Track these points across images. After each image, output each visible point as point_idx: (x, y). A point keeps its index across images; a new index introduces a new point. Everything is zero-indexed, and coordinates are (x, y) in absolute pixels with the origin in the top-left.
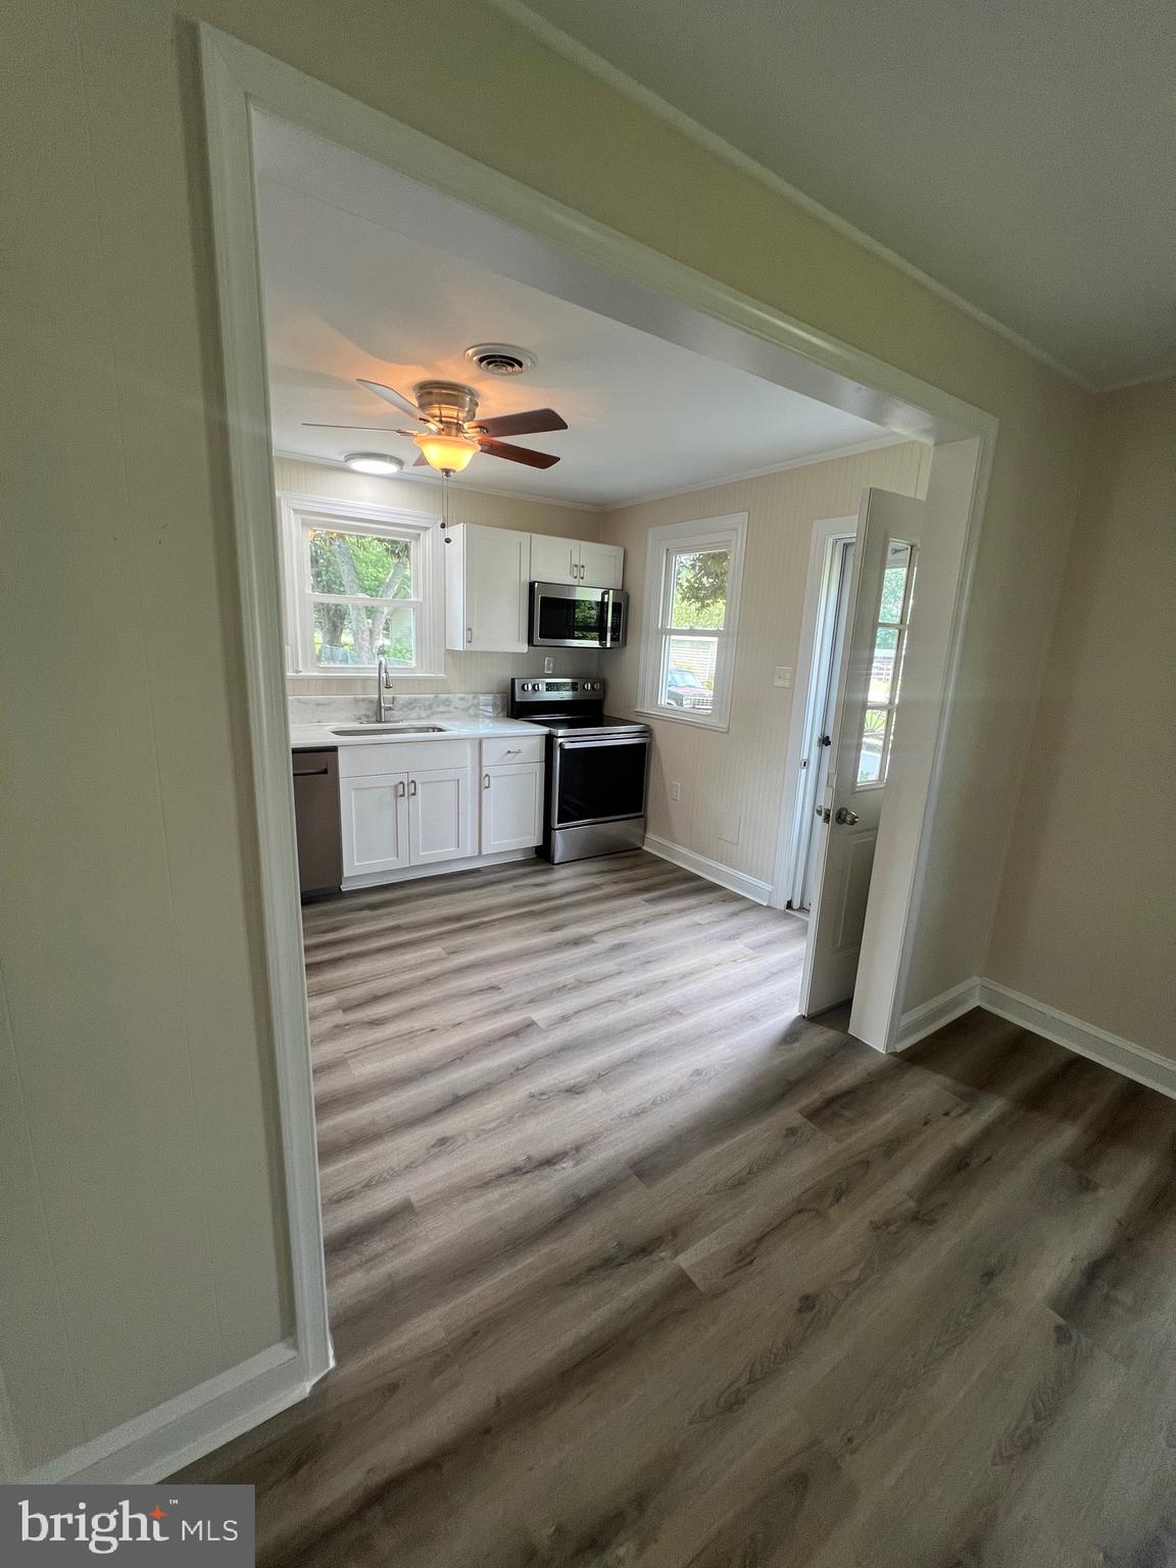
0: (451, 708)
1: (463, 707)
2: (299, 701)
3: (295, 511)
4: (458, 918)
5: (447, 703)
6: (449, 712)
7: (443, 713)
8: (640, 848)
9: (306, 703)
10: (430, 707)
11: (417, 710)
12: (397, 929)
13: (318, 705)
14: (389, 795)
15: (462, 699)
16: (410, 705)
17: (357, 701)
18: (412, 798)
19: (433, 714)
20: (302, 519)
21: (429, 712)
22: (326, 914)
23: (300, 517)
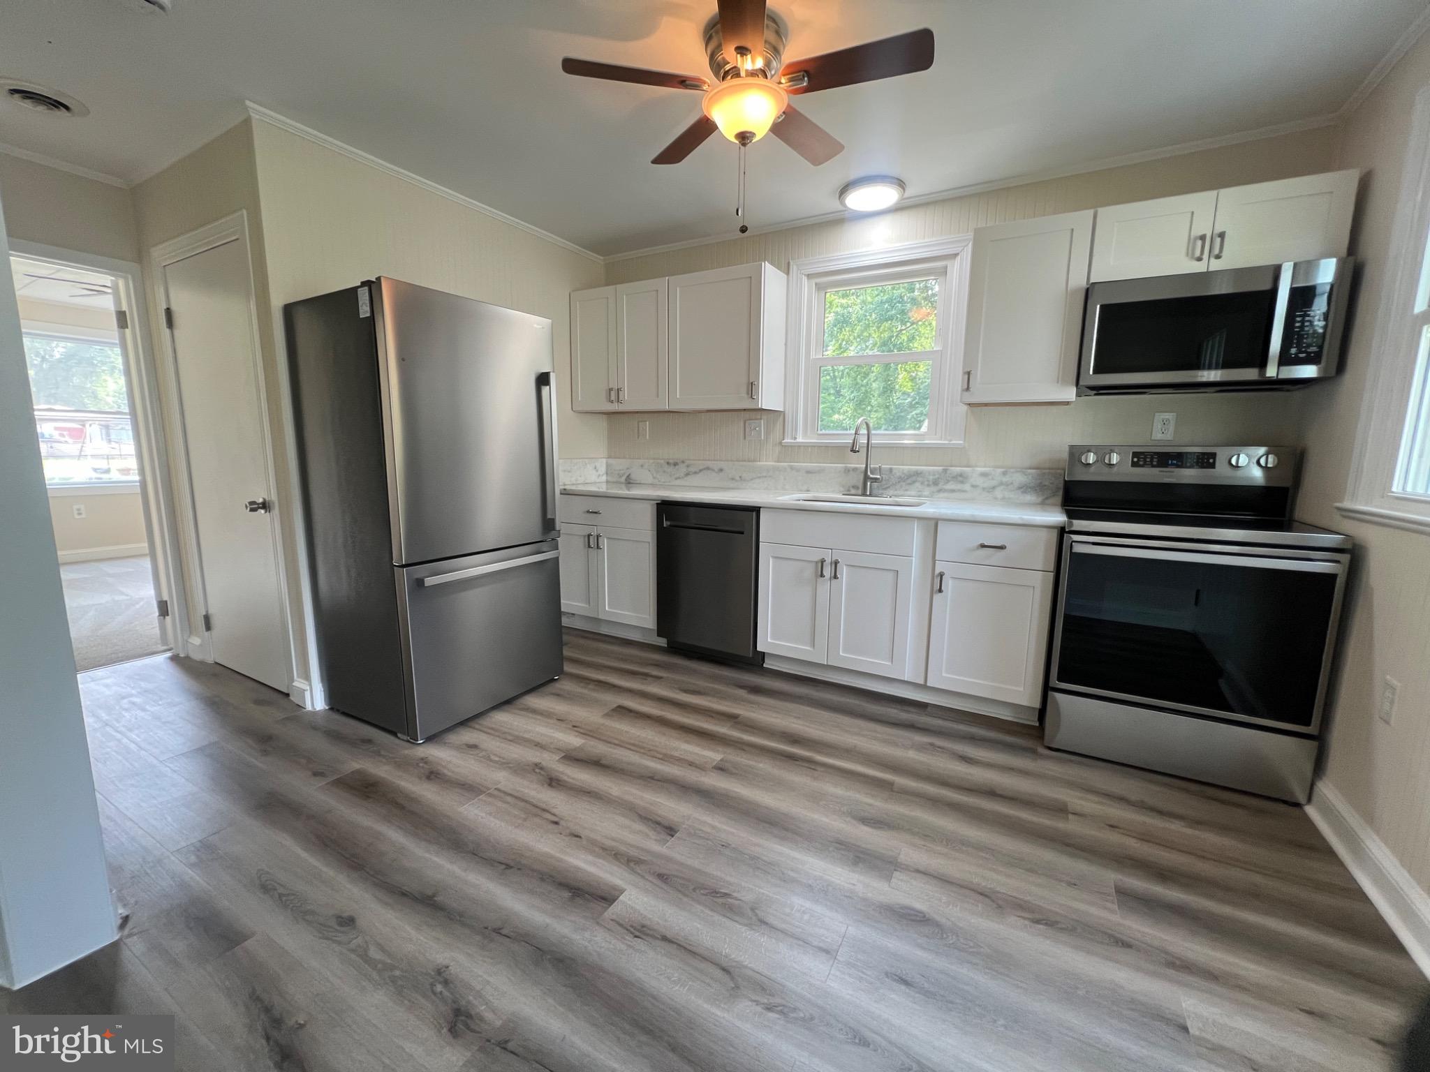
0: (967, 487)
1: (985, 485)
2: (792, 468)
3: (809, 276)
4: (795, 739)
5: (961, 478)
6: (964, 491)
7: (953, 491)
8: (1297, 805)
9: (798, 470)
10: (936, 483)
11: (917, 484)
12: (732, 718)
13: (808, 472)
14: (809, 572)
15: (984, 475)
16: (910, 479)
17: (847, 471)
18: (834, 581)
19: (940, 491)
20: (816, 284)
21: (934, 489)
22: (714, 678)
23: (814, 281)
